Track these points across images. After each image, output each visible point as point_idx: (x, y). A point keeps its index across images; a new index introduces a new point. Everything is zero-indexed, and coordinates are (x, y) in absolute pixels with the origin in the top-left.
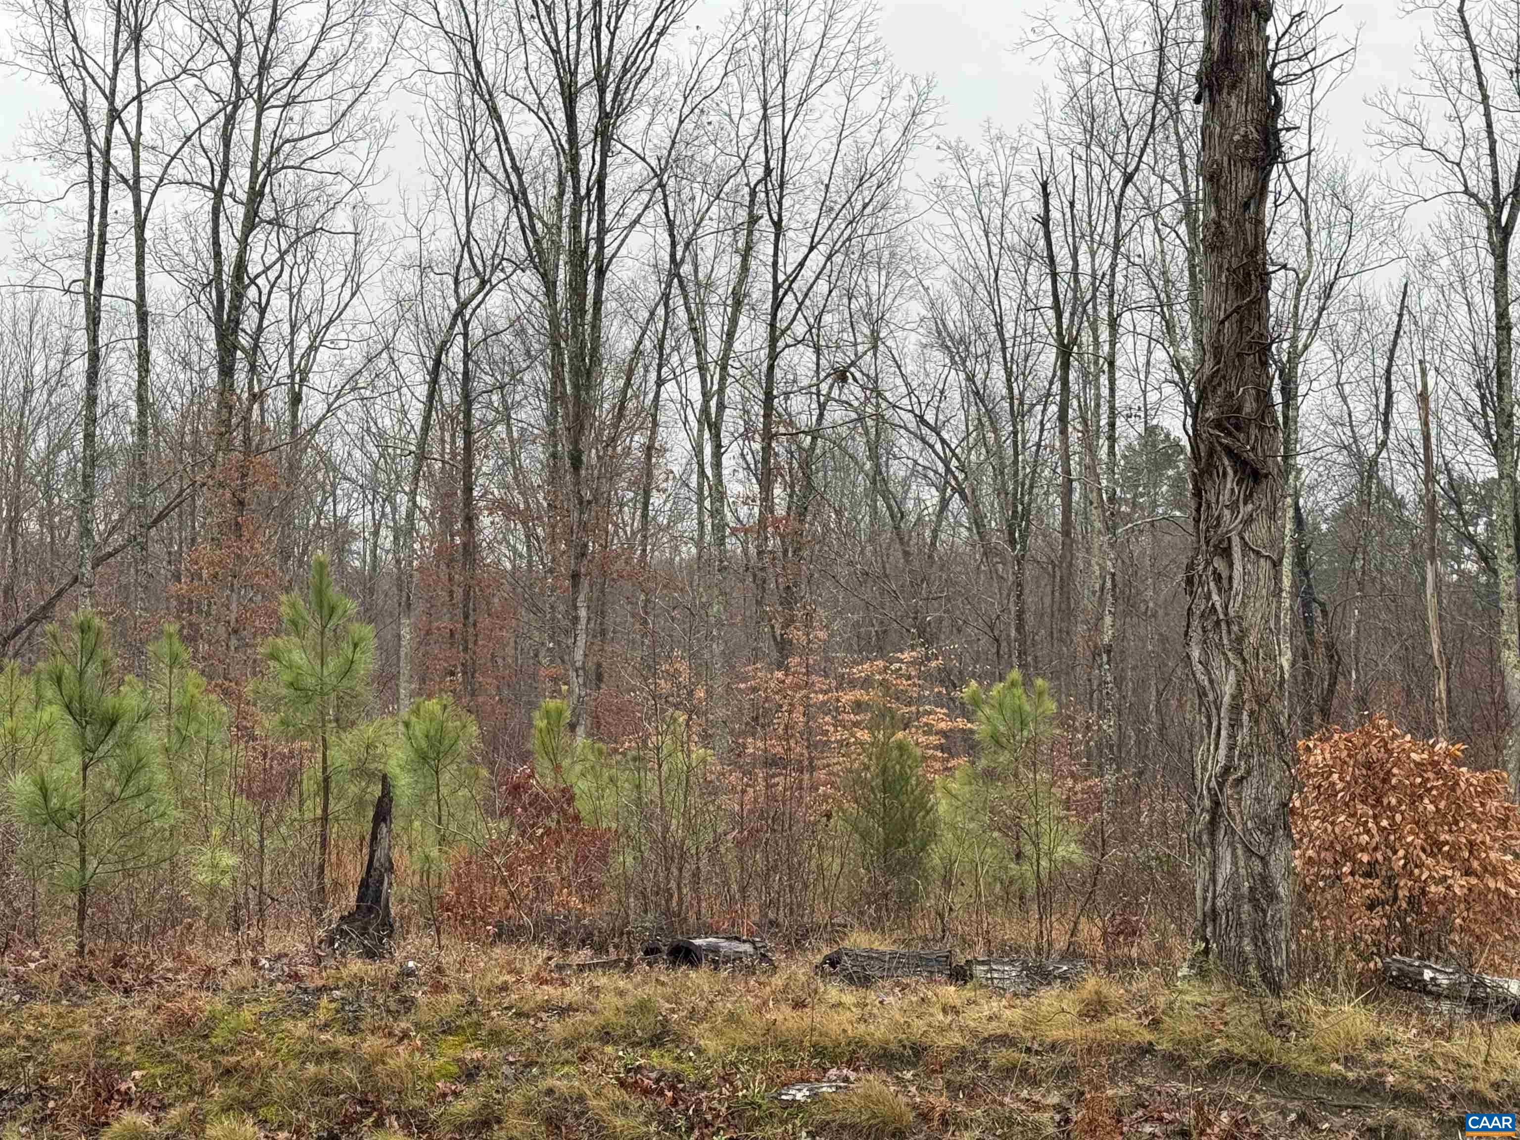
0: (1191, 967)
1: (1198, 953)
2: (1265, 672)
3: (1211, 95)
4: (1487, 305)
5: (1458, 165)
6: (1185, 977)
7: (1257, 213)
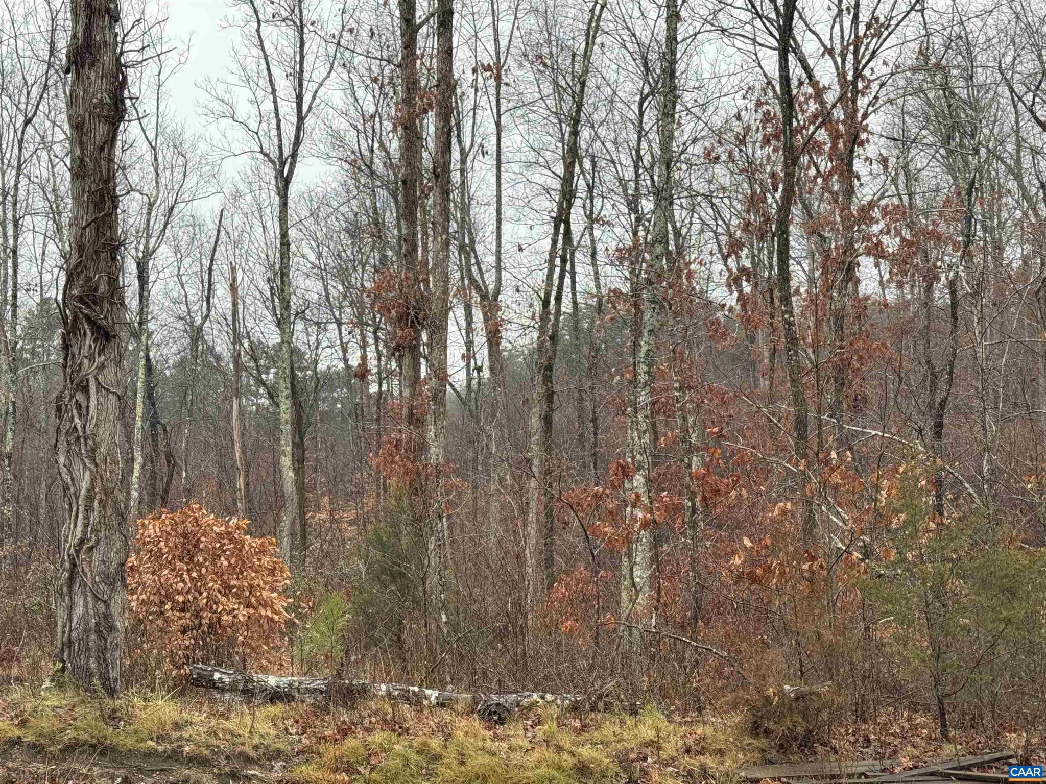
0: (52, 681)
1: (57, 671)
2: (111, 473)
3: (77, 69)
4: (274, 227)
5: (257, 133)
6: (47, 688)
7: (109, 155)
